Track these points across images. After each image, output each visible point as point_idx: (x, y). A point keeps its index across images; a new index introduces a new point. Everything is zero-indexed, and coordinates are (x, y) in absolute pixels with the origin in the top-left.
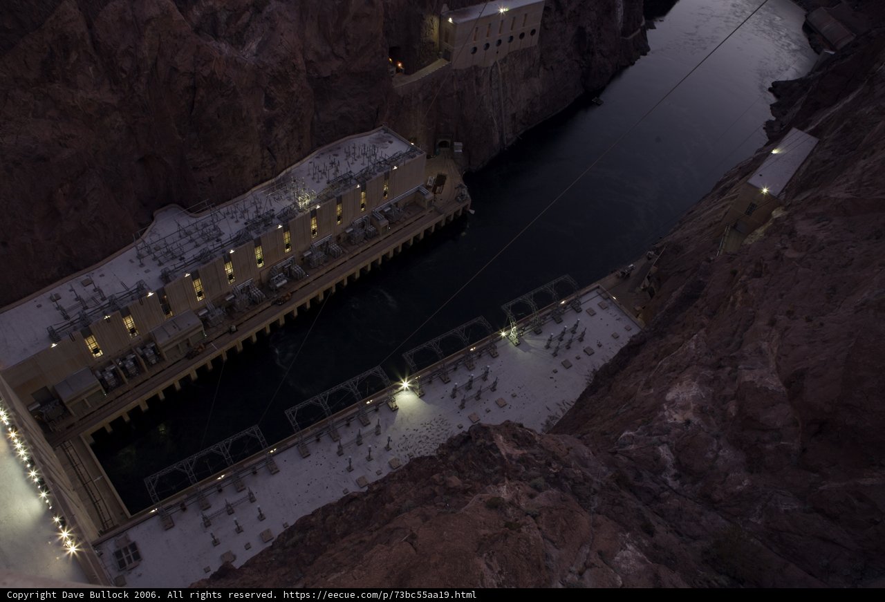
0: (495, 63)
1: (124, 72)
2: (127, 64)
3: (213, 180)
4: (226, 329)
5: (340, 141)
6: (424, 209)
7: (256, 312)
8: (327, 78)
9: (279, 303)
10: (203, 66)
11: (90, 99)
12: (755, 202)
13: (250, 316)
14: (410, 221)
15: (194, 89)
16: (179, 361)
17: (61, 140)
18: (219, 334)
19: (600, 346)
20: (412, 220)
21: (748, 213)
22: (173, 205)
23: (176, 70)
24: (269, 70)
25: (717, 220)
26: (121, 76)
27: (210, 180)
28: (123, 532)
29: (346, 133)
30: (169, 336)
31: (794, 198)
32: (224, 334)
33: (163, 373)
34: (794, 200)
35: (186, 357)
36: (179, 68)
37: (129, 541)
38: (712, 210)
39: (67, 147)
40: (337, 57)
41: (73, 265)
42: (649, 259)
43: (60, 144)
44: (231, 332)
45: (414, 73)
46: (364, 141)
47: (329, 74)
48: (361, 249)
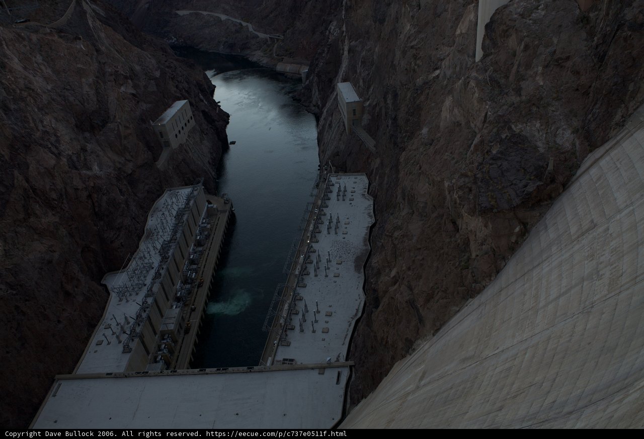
0: (186, 139)
1: (56, 201)
2: (54, 195)
3: (123, 244)
4: (189, 310)
5: (154, 205)
6: (217, 214)
7: (194, 295)
8: (131, 174)
9: (200, 285)
10: (88, 181)
11: (48, 222)
12: (354, 108)
13: (193, 299)
14: (216, 223)
15: (89, 196)
16: (184, 338)
17: (50, 249)
18: (189, 314)
19: (354, 188)
20: (217, 221)
21: (355, 114)
22: (106, 275)
23: (78, 189)
24: (112, 175)
25: (342, 130)
26: (55, 203)
27: (122, 245)
28: (273, 362)
29: (154, 201)
30: (173, 323)
31: (368, 94)
32: (191, 313)
33: (182, 348)
34: (369, 93)
35: (185, 335)
36: (79, 187)
37: (280, 361)
38: (334, 133)
39: (55, 252)
40: (129, 161)
41: (93, 323)
42: (326, 170)
43: (51, 252)
44: (193, 310)
45: (158, 159)
46: (165, 198)
47: (131, 171)
48: (209, 244)
